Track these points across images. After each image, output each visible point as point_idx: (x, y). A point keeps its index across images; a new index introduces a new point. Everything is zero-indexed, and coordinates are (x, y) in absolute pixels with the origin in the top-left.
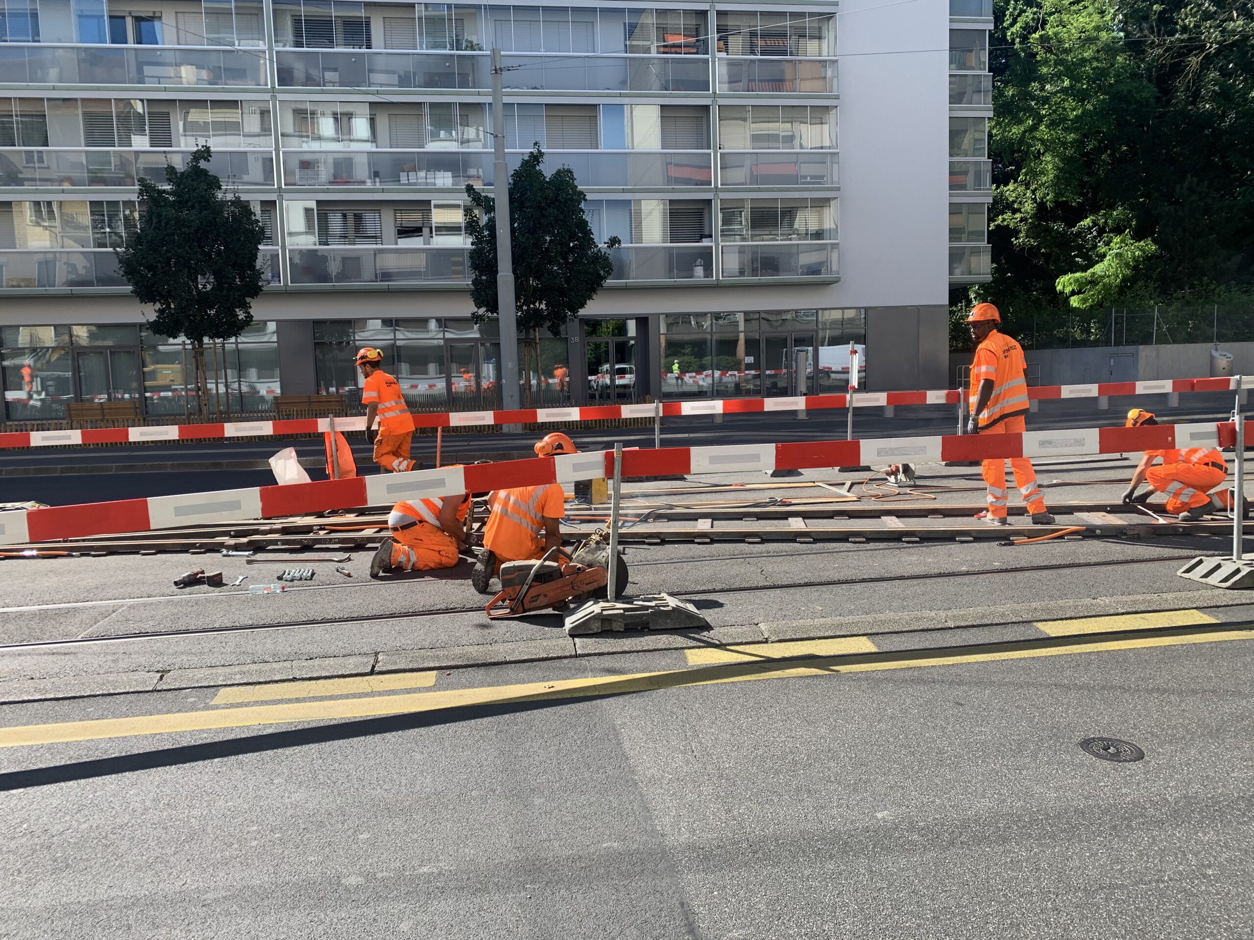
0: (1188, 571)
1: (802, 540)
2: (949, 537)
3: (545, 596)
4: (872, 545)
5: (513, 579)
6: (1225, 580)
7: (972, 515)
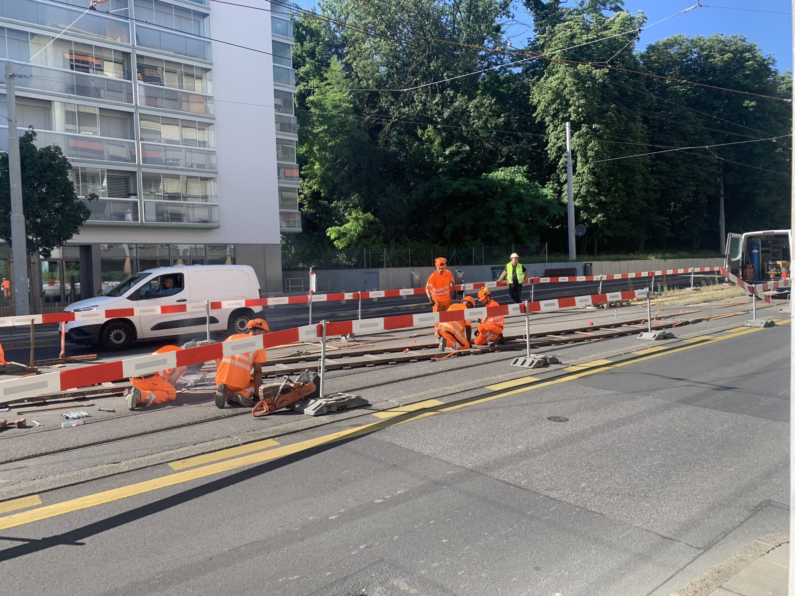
0: (515, 363)
1: (346, 368)
2: (407, 361)
3: (287, 400)
4: (377, 367)
5: (270, 394)
6: (530, 365)
7: (402, 351)
